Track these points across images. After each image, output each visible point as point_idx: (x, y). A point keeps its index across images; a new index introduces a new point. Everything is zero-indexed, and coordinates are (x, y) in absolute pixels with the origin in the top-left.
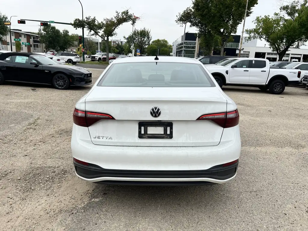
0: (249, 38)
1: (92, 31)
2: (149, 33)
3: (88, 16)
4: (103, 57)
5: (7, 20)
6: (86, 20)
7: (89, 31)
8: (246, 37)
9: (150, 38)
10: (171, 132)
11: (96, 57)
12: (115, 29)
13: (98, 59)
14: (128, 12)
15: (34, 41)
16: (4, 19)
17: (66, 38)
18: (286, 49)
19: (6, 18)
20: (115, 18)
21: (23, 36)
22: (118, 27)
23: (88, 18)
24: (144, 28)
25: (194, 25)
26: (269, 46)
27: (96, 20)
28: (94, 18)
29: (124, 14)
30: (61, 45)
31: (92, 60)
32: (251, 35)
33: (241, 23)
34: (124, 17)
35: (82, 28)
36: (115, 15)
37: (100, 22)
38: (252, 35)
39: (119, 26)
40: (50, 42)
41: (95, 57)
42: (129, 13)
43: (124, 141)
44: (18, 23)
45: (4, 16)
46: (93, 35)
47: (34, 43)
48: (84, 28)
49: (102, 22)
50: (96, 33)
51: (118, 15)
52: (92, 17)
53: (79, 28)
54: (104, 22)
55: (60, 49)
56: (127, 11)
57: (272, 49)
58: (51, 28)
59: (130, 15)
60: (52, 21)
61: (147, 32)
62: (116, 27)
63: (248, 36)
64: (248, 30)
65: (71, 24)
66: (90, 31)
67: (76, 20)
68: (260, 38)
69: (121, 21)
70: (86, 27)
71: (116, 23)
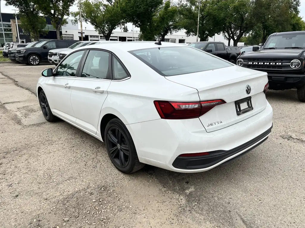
0: (76, 21)
8: (72, 20)
18: (110, 32)
25: (10, 4)
26: (95, 29)
32: (76, 17)
33: (72, 5)
38: (78, 17)
43: (230, 122)
57: (98, 32)
63: (73, 18)
64: (73, 12)
68: (86, 21)
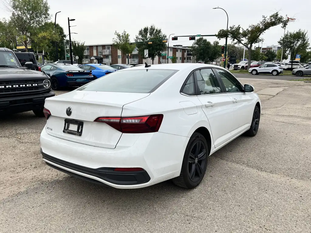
1: (235, 39)
2: (305, 34)
3: (232, 26)
4: (246, 66)
5: (166, 38)
6: (230, 29)
7: (232, 40)
9: (306, 41)
10: (82, 130)
11: (240, 65)
12: (260, 35)
13: (240, 68)
14: (277, 15)
15: (188, 55)
16: (164, 38)
17: (215, 49)
19: (166, 36)
20: (261, 23)
21: (179, 51)
22: (263, 33)
23: (232, 27)
24: (300, 30)
27: (241, 29)
28: (238, 27)
29: (272, 18)
30: (210, 56)
31: (235, 69)
34: (273, 20)
35: (225, 38)
36: (261, 19)
37: (245, 30)
39: (265, 31)
40: (201, 54)
41: (237, 66)
42: (279, 16)
44: (172, 40)
45: (164, 35)
46: (236, 43)
47: (188, 56)
48: (228, 38)
49: (247, 29)
50: (239, 42)
51: (265, 19)
52: (237, 26)
53: (222, 38)
54: (250, 29)
55: (210, 60)
56: (277, 13)
58: (203, 41)
59: (280, 17)
60: (199, 35)
61: (303, 33)
62: (261, 33)
65: (215, 35)
66: (234, 40)
67: (221, 31)
69: (267, 26)
70: (229, 36)
71: (261, 29)
